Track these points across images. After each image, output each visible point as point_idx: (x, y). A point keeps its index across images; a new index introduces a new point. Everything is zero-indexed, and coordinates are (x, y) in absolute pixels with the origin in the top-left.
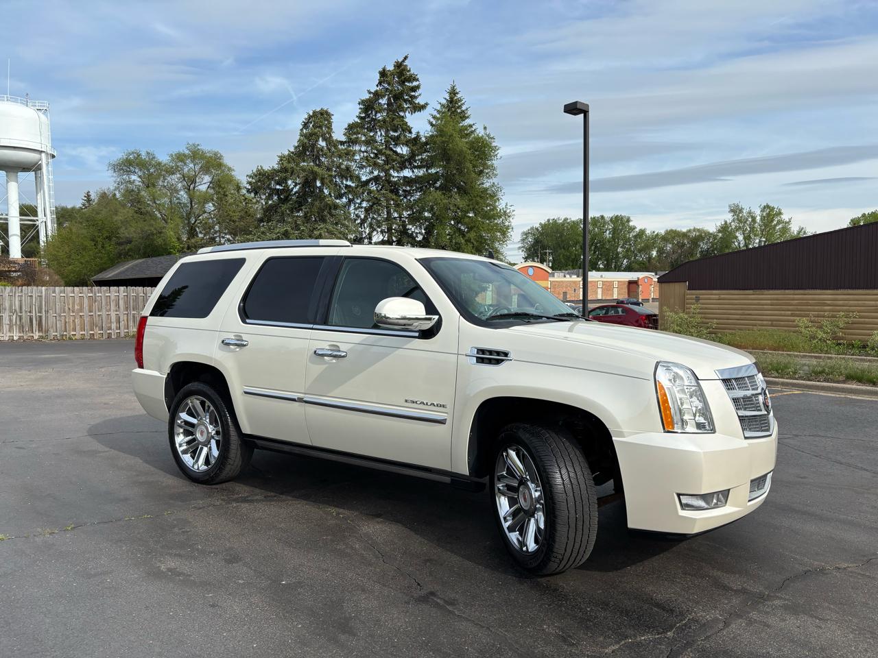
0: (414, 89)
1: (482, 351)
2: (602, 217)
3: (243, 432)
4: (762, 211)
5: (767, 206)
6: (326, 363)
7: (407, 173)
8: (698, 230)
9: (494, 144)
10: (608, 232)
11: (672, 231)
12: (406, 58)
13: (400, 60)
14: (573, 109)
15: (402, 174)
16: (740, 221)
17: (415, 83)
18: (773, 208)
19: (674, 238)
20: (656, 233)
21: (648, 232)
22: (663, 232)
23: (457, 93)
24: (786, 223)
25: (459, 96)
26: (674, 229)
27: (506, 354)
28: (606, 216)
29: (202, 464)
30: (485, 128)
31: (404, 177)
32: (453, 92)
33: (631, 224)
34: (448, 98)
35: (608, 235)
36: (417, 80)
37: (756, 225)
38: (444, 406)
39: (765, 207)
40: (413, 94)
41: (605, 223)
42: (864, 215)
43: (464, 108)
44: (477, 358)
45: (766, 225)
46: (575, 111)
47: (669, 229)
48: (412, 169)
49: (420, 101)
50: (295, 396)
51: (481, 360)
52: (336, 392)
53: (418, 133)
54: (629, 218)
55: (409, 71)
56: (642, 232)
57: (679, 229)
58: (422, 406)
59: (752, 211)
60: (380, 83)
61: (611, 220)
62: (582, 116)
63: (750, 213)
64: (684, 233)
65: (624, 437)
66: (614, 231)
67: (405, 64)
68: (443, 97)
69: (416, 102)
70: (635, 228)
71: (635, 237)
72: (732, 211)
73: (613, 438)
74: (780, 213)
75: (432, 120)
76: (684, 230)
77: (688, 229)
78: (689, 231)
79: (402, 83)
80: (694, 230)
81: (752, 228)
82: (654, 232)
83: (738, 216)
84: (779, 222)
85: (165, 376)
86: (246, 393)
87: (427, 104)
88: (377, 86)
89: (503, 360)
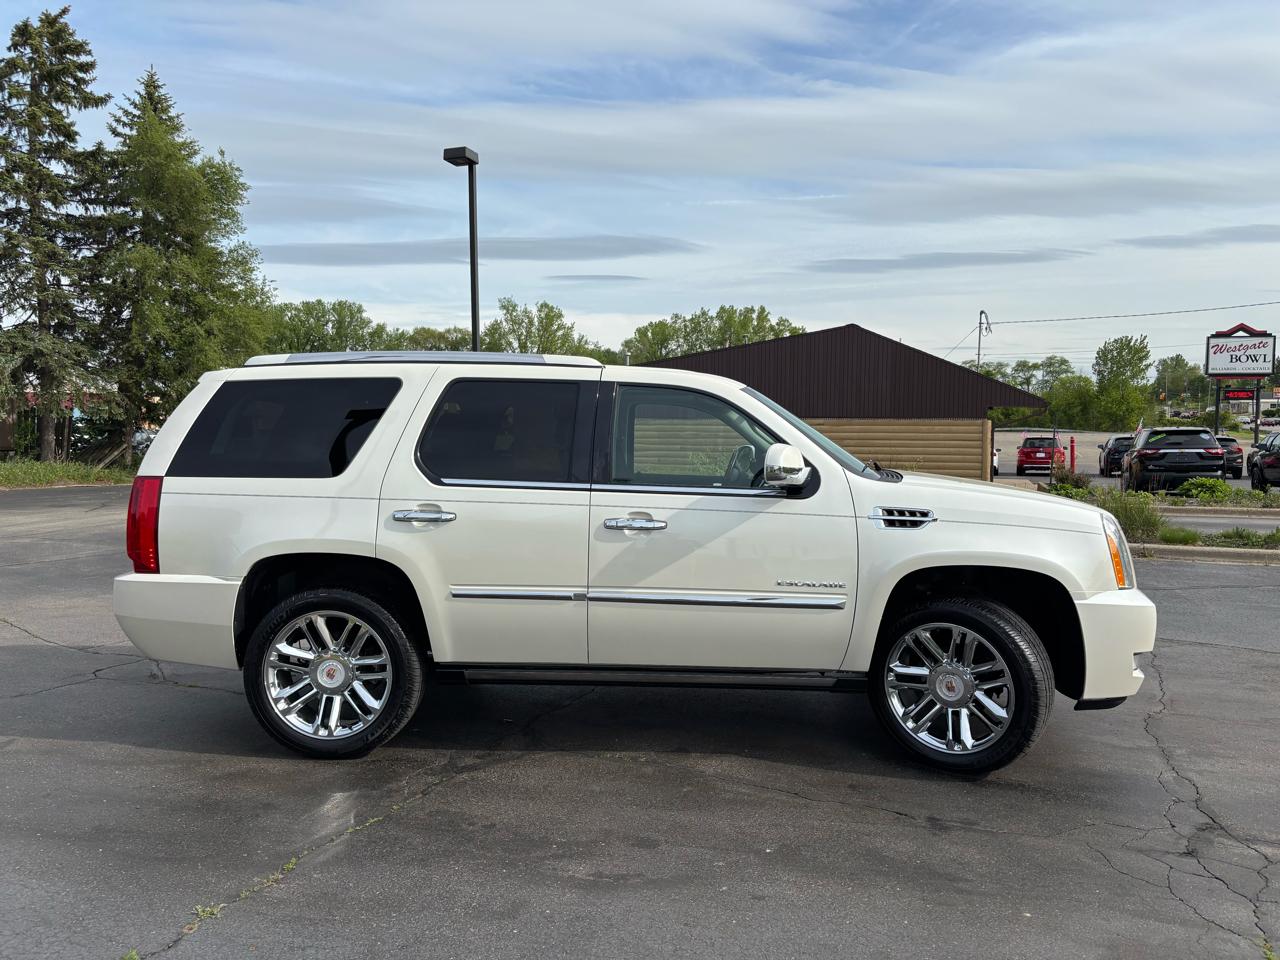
0: (87, 67)
1: (890, 512)
2: (319, 302)
3: (436, 659)
4: (540, 311)
5: (545, 305)
6: (628, 539)
7: (74, 209)
8: (460, 331)
9: (241, 180)
10: (330, 325)
11: (424, 329)
12: (65, 11)
13: (54, 12)
14: (458, 157)
15: (63, 211)
16: (514, 322)
17: (84, 59)
18: (552, 307)
19: (426, 339)
20: (400, 331)
21: (389, 329)
22: (410, 330)
23: (159, 87)
24: (569, 328)
25: (162, 91)
26: (426, 327)
27: (924, 514)
28: (325, 300)
29: (337, 726)
30: (222, 153)
31: (68, 215)
32: (151, 85)
33: (364, 315)
34: (143, 92)
35: (330, 329)
36: (89, 53)
37: (533, 329)
38: (840, 586)
39: (542, 306)
40: (80, 75)
41: (325, 313)
42: (651, 324)
43: (173, 113)
44: (884, 520)
45: (545, 330)
46: (459, 161)
47: (419, 327)
48: (84, 202)
49: (95, 89)
50: (570, 592)
51: (890, 523)
52: (650, 580)
53: (100, 144)
54: (361, 306)
55: (71, 35)
56: (381, 329)
57: (432, 327)
58: (806, 589)
59: (529, 309)
60: (15, 46)
61: (334, 309)
62: (466, 168)
63: (525, 311)
64: (440, 333)
65: (1086, 599)
66: (339, 325)
67: (62, 20)
68: (135, 90)
69: (88, 90)
70: (370, 322)
71: (372, 335)
72: (503, 307)
73: (1076, 602)
74: (560, 316)
75: (114, 124)
76: (441, 329)
77: (448, 327)
78: (448, 331)
79: (61, 53)
80: (455, 330)
81: (529, 332)
82: (398, 330)
83: (511, 315)
84: (559, 329)
85: (240, 583)
86: (455, 596)
87: (109, 96)
88: (9, 49)
89: (922, 522)
